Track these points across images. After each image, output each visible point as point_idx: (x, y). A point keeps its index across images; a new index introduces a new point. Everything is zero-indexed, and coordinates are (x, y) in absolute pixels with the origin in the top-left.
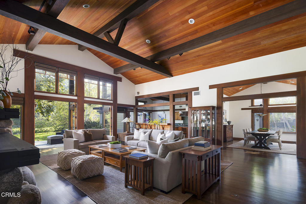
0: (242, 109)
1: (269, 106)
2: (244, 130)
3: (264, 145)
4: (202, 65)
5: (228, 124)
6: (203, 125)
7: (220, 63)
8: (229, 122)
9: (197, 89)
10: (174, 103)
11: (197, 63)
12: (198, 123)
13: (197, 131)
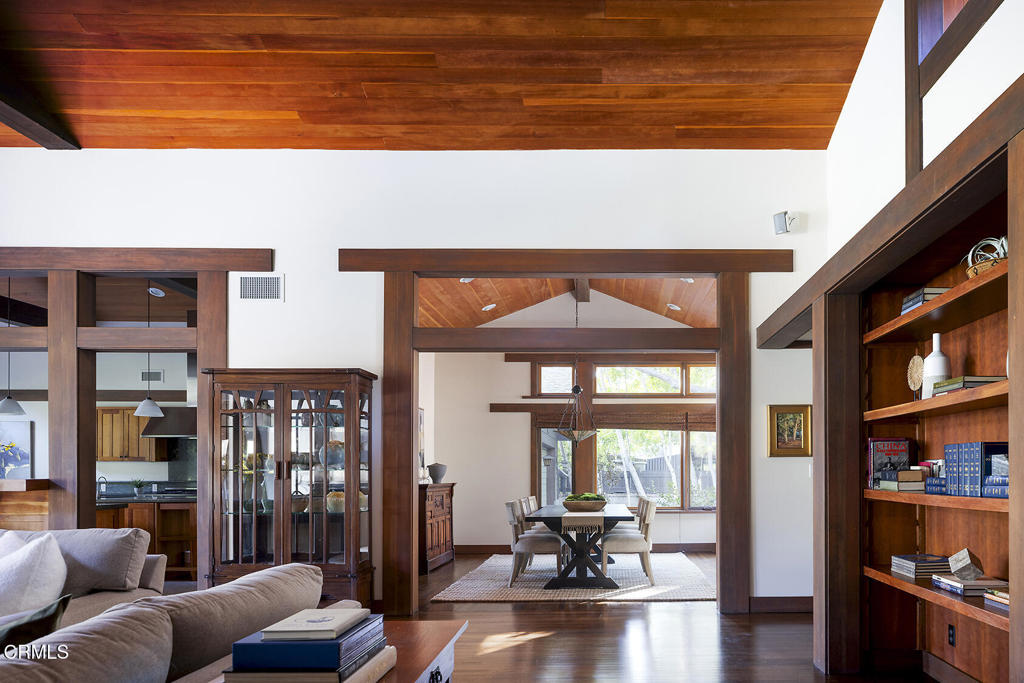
0: (495, 408)
1: (596, 401)
2: (511, 506)
3: (595, 570)
4: (295, 116)
5: (431, 482)
6: (302, 481)
7: (403, 128)
8: (435, 471)
9: (264, 259)
10: (90, 337)
11: (267, 87)
12: (271, 472)
13: (263, 522)
